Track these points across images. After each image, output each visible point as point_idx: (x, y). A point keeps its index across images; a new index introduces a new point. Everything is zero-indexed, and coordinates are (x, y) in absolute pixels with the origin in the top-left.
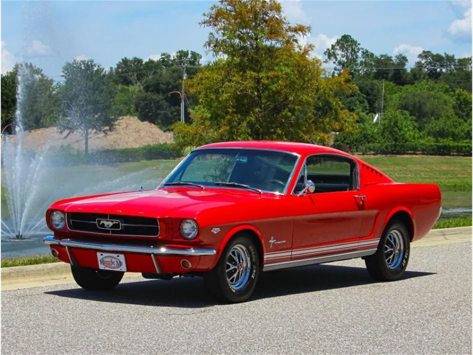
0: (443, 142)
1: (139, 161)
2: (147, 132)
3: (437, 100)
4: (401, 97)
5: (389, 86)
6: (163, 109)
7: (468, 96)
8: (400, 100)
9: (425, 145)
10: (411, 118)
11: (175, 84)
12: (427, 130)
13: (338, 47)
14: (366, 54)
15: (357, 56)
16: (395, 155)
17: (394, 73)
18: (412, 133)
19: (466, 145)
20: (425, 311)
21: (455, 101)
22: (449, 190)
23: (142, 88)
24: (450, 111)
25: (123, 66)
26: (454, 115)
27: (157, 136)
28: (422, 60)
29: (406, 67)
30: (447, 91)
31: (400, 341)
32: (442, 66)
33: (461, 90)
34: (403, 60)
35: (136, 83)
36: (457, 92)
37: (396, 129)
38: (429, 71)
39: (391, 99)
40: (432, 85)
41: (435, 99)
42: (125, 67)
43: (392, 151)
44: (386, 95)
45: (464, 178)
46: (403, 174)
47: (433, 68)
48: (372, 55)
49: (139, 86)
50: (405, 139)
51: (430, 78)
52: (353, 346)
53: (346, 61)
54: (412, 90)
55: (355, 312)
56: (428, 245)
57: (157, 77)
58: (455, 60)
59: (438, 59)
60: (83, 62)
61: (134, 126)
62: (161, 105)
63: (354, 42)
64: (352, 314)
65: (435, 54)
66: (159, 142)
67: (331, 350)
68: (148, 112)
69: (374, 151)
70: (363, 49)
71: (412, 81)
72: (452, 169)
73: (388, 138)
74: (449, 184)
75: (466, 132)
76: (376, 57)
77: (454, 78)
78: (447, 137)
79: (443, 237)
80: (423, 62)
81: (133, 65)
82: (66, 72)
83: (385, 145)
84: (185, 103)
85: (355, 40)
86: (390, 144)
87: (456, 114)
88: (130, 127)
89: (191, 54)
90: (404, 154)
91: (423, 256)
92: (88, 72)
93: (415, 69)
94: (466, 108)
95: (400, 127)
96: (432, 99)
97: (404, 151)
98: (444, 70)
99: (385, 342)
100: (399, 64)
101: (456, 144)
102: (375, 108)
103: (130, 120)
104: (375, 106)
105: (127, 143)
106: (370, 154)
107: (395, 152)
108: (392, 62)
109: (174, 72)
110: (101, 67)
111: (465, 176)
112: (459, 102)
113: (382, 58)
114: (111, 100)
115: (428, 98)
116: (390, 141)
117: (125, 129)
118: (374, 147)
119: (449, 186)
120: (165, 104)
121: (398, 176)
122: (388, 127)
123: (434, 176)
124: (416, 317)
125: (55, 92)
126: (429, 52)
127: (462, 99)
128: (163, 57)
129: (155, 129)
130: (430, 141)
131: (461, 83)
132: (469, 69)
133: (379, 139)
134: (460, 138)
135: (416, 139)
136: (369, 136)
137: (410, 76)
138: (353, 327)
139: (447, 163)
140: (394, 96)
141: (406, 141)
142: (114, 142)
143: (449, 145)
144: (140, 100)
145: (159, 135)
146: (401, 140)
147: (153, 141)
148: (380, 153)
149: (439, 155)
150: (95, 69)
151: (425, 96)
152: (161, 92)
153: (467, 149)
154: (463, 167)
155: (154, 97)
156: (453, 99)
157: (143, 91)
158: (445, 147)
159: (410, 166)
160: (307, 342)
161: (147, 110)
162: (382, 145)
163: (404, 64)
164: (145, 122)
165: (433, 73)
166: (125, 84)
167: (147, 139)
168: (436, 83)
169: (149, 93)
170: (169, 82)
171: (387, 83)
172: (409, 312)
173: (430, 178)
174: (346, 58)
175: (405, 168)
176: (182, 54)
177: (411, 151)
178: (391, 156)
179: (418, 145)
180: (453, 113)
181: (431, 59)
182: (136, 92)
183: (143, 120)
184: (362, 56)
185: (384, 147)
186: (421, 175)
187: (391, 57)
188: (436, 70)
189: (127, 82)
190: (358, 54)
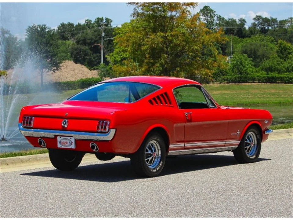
0: (272, 75)
1: (76, 89)
2: (79, 70)
3: (266, 48)
4: (242, 46)
5: (235, 39)
6: (88, 56)
7: (286, 44)
8: (242, 48)
9: (261, 76)
10: (249, 59)
11: (96, 40)
12: (261, 67)
13: (201, 14)
14: (219, 18)
15: (213, 20)
16: (241, 83)
17: (238, 30)
18: (251, 69)
19: (286, 76)
20: (288, 178)
21: (278, 48)
22: (276, 105)
23: (74, 42)
24: (275, 54)
25: (62, 28)
26: (277, 57)
27: (86, 73)
28: (256, 21)
29: (245, 26)
30: (272, 42)
31: (278, 195)
32: (269, 25)
33: (282, 41)
34: (243, 21)
35: (71, 39)
36: (279, 42)
37: (241, 67)
38: (260, 29)
39: (236, 47)
40: (262, 38)
41: (264, 46)
42: (63, 29)
43: (239, 81)
44: (233, 44)
45: (286, 97)
46: (246, 95)
47: (263, 26)
48: (223, 18)
49: (73, 41)
50: (247, 73)
51: (261, 33)
52: (250, 199)
53: (206, 23)
54: (249, 41)
55: (245, 179)
56: (279, 139)
57: (84, 35)
58: (277, 21)
59: (266, 20)
60: (39, 26)
61: (71, 67)
62: (87, 53)
63: (211, 11)
64: (244, 180)
65: (264, 17)
66: (87, 77)
67: (238, 201)
68: (79, 58)
69: (227, 81)
70: (217, 15)
71: (250, 36)
72: (278, 91)
73: (235, 72)
74: (276, 102)
75: (286, 68)
76: (226, 20)
77: (276, 33)
78: (274, 71)
79: (288, 134)
80: (257, 23)
81: (68, 27)
82: (28, 32)
83: (234, 77)
84: (103, 51)
85: (212, 9)
86: (238, 76)
87: (279, 56)
88: (69, 68)
89: (105, 19)
90: (247, 82)
91: (278, 146)
92: (43, 32)
93: (251, 28)
94: (285, 52)
95: (244, 65)
96: (263, 47)
97: (246, 80)
98: (270, 28)
99: (269, 196)
100: (240, 24)
101: (280, 76)
102: (226, 53)
103: (68, 63)
104: (226, 51)
105: (67, 78)
106: (225, 83)
107: (240, 81)
108: (236, 23)
109: (95, 31)
110: (51, 29)
111: (287, 96)
112: (280, 48)
113: (230, 21)
114: (57, 50)
115: (260, 46)
116: (237, 74)
117: (65, 69)
118: (228, 78)
119: (276, 103)
120: (90, 52)
121: (243, 97)
122: (236, 66)
123: (267, 97)
124: (284, 181)
125: (18, 46)
126: (260, 16)
127: (282, 47)
128: (87, 22)
129: (85, 69)
130: (263, 74)
131: (281, 36)
132: (286, 27)
133: (230, 73)
134: (282, 71)
135: (254, 73)
136: (223, 72)
137: (248, 32)
138: (247, 188)
139: (274, 88)
140: (238, 45)
141: (248, 74)
142: (58, 77)
143: (275, 76)
144: (74, 50)
145: (87, 72)
146: (244, 73)
147: (83, 76)
148: (231, 82)
149: (269, 83)
150: (47, 30)
151: (258, 45)
152: (87, 45)
153: (287, 79)
154: (285, 90)
155: (83, 48)
156: (277, 47)
157: (75, 44)
158: (273, 78)
159: (250, 90)
160: (221, 197)
161: (78, 57)
162: (232, 77)
163: (244, 25)
164: (78, 64)
165: (263, 30)
166: (63, 40)
167: (80, 75)
168: (265, 36)
169: (79, 46)
170: (92, 38)
171: (234, 37)
172: (278, 179)
173: (264, 98)
174: (207, 21)
175: (247, 92)
176: (99, 20)
177: (251, 80)
178: (238, 84)
179: (256, 77)
180: (276, 56)
181: (262, 21)
182: (71, 45)
183: (76, 63)
184: (217, 19)
185: (233, 78)
186: (258, 96)
187: (236, 20)
188: (265, 28)
189: (64, 38)
190: (214, 18)
